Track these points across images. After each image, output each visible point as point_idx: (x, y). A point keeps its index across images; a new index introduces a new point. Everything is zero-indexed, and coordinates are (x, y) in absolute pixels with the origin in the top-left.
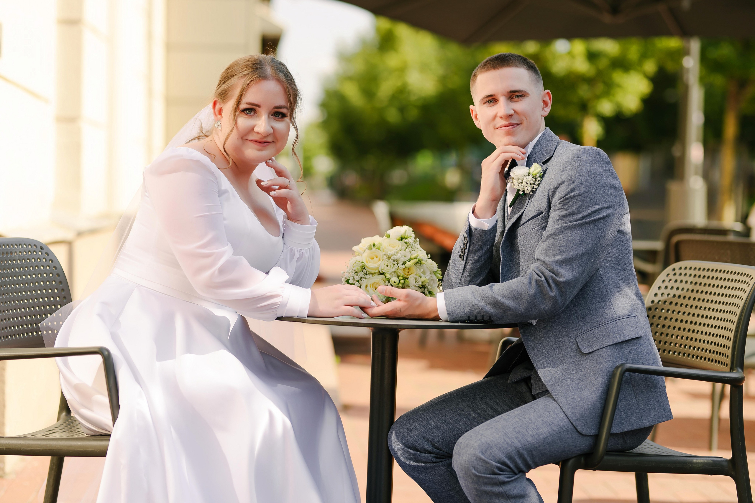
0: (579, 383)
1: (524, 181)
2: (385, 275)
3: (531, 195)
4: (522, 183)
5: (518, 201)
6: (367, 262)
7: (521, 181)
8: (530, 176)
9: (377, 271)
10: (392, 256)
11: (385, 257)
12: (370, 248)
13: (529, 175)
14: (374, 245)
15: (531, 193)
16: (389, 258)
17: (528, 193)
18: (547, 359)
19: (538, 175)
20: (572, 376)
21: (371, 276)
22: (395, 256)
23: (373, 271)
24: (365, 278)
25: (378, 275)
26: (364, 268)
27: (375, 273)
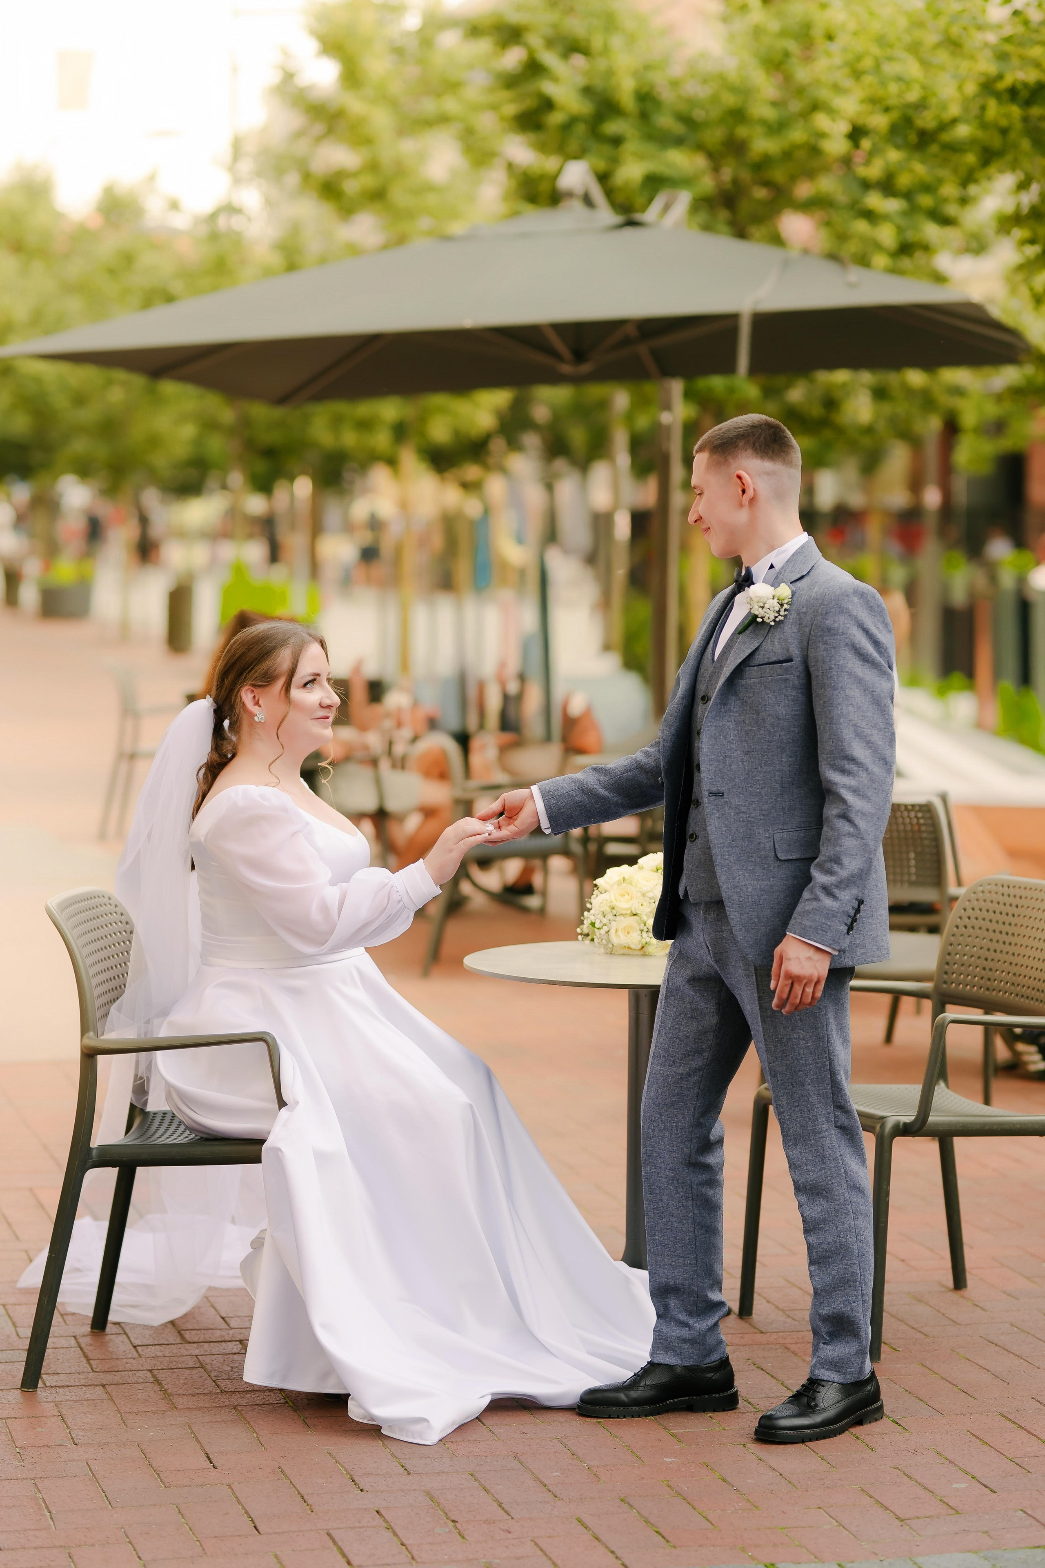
0: (762, 895)
1: (766, 606)
2: (639, 916)
3: (771, 626)
4: (763, 607)
5: (750, 628)
6: (616, 901)
7: (762, 605)
8: (776, 600)
9: (629, 912)
10: (647, 892)
11: (639, 894)
12: (619, 883)
13: (773, 599)
14: (624, 879)
15: (773, 623)
16: (644, 895)
17: (768, 621)
18: (730, 849)
19: (786, 601)
20: (755, 882)
21: (622, 918)
22: (651, 893)
23: (624, 912)
24: (615, 921)
25: (631, 916)
26: (613, 908)
27: (627, 914)
